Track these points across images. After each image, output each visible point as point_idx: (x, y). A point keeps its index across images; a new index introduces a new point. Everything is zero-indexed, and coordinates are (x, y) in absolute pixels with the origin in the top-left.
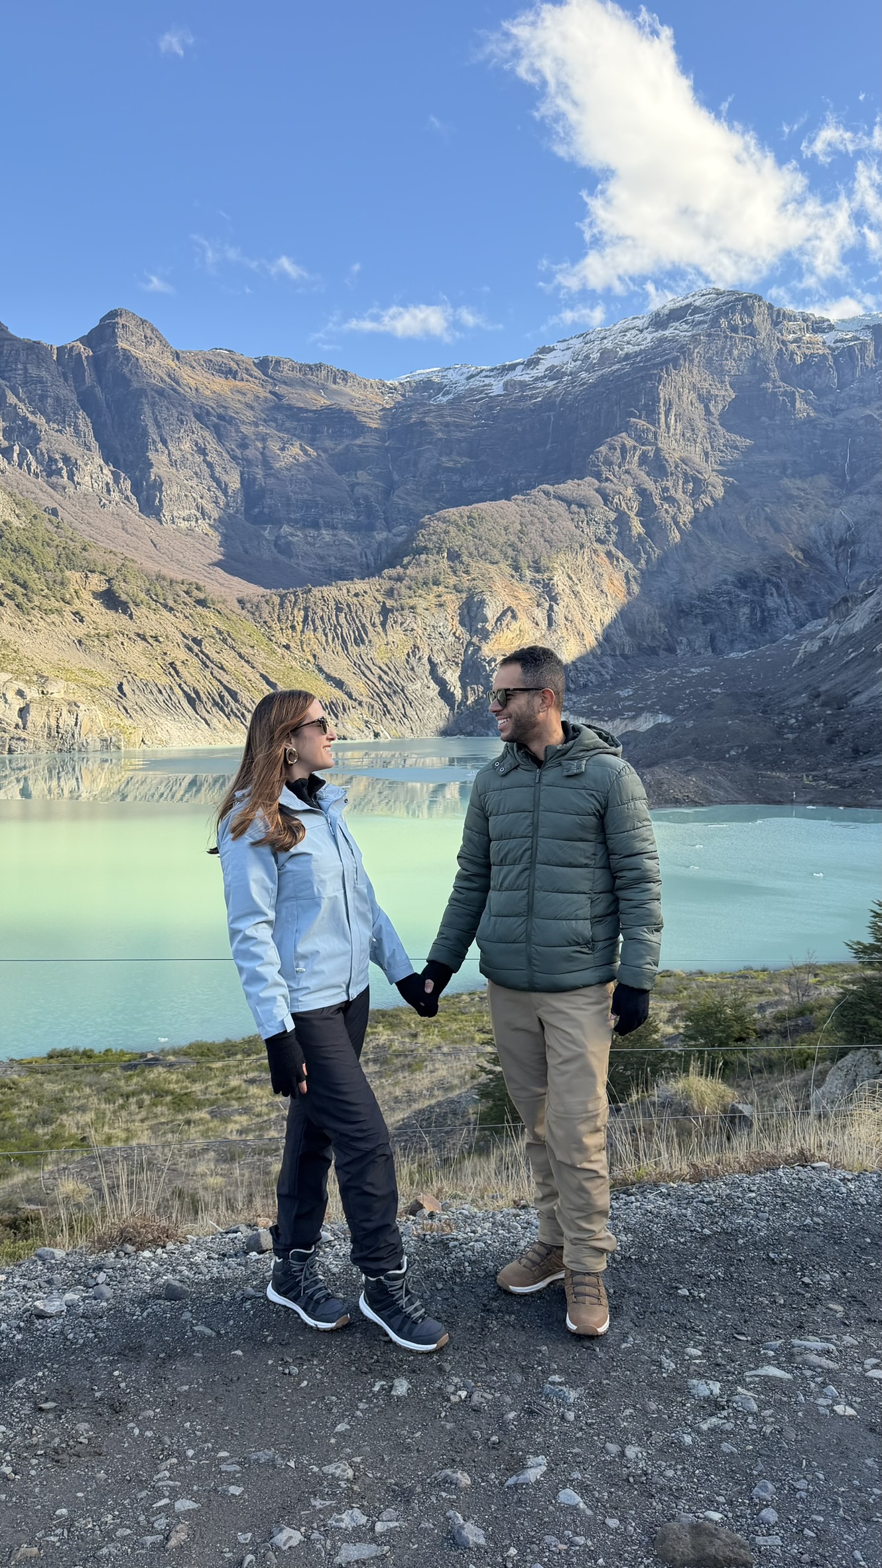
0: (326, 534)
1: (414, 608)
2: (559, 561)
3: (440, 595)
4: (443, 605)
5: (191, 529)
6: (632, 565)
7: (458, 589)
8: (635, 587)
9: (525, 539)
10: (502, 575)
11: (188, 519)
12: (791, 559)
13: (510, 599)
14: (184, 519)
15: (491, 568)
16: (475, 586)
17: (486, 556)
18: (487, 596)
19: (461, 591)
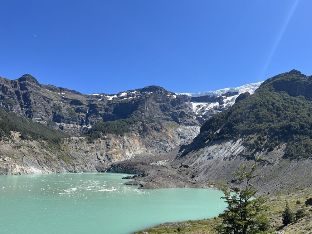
0: (72, 125)
1: (94, 143)
2: (125, 134)
3: (100, 140)
4: (100, 142)
5: (39, 122)
6: (140, 136)
7: (104, 139)
8: (140, 140)
9: (118, 129)
10: (113, 136)
11: (39, 120)
12: (170, 137)
13: (115, 142)
14: (38, 120)
15: (111, 135)
16: (107, 138)
17: (110, 132)
18: (110, 141)
19: (104, 140)
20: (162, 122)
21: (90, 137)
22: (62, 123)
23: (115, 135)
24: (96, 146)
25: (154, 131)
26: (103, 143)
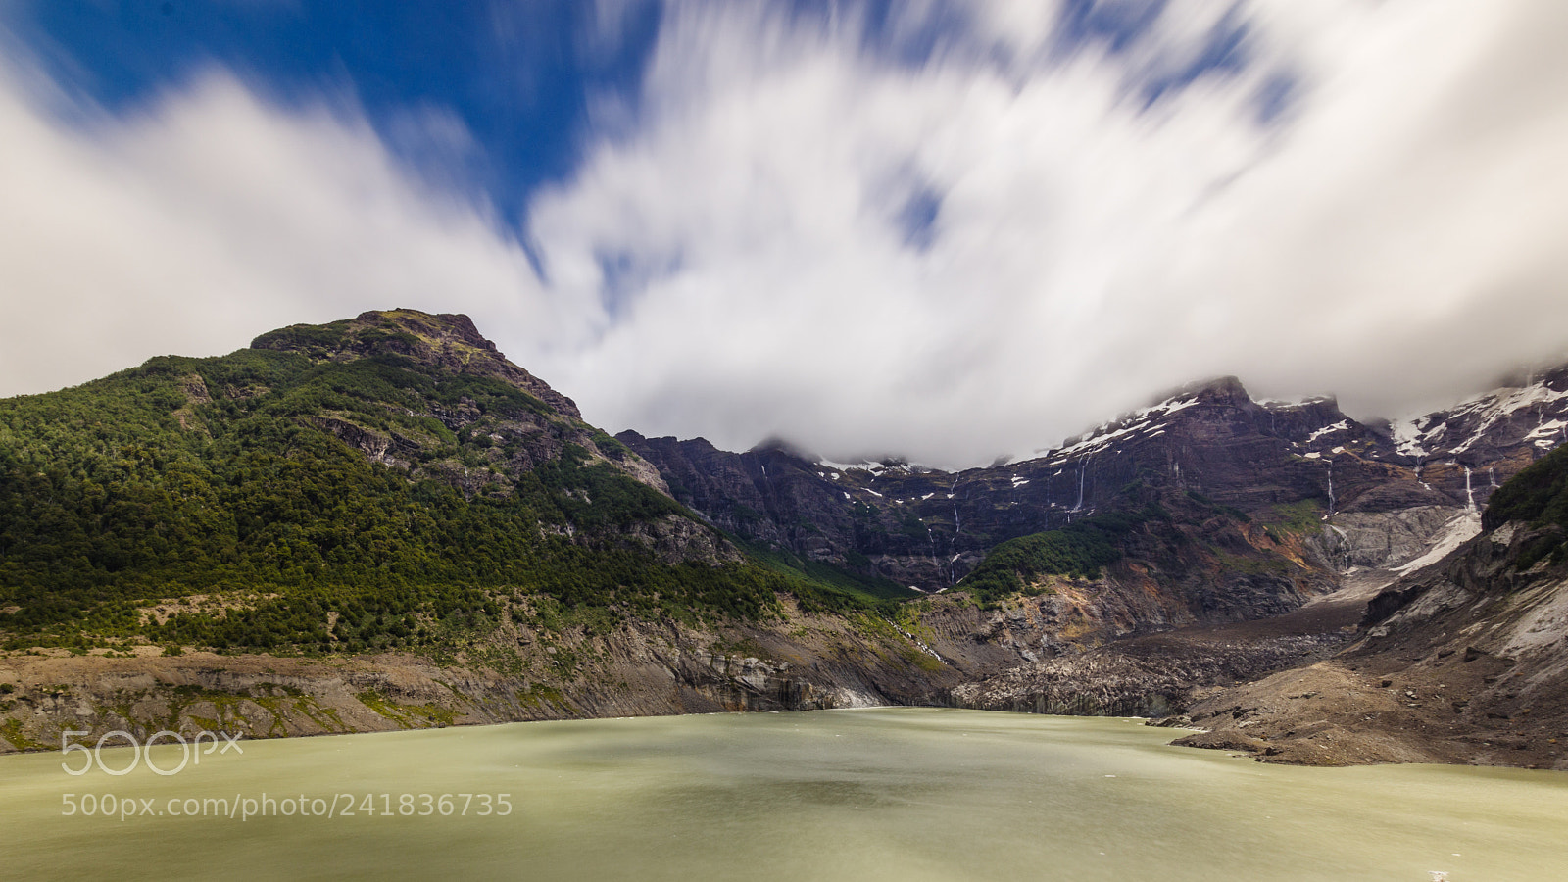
1: (1000, 608)
2: (1103, 571)
3: (1018, 598)
4: (1021, 605)
5: (826, 560)
6: (1160, 571)
7: (1029, 593)
8: (1166, 589)
9: (1076, 556)
10: (1063, 582)
11: (823, 554)
12: (1294, 564)
13: (1072, 600)
14: (821, 554)
15: (1052, 578)
16: (1044, 590)
17: (1049, 571)
18: (1053, 598)
19: (1032, 595)
20: (1251, 510)
21: (985, 591)
22: (885, 557)
23: (1067, 578)
24: (1008, 618)
25: (1219, 550)
26: (1030, 605)
